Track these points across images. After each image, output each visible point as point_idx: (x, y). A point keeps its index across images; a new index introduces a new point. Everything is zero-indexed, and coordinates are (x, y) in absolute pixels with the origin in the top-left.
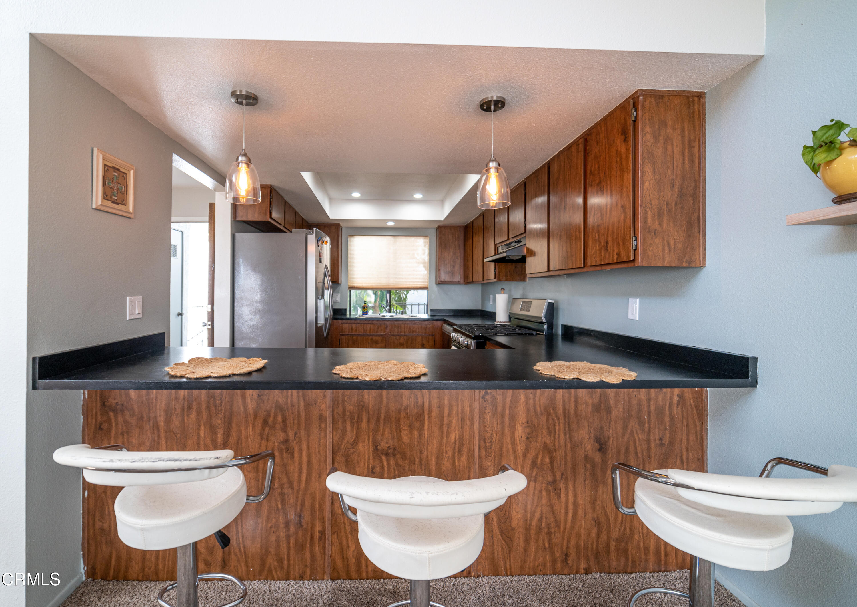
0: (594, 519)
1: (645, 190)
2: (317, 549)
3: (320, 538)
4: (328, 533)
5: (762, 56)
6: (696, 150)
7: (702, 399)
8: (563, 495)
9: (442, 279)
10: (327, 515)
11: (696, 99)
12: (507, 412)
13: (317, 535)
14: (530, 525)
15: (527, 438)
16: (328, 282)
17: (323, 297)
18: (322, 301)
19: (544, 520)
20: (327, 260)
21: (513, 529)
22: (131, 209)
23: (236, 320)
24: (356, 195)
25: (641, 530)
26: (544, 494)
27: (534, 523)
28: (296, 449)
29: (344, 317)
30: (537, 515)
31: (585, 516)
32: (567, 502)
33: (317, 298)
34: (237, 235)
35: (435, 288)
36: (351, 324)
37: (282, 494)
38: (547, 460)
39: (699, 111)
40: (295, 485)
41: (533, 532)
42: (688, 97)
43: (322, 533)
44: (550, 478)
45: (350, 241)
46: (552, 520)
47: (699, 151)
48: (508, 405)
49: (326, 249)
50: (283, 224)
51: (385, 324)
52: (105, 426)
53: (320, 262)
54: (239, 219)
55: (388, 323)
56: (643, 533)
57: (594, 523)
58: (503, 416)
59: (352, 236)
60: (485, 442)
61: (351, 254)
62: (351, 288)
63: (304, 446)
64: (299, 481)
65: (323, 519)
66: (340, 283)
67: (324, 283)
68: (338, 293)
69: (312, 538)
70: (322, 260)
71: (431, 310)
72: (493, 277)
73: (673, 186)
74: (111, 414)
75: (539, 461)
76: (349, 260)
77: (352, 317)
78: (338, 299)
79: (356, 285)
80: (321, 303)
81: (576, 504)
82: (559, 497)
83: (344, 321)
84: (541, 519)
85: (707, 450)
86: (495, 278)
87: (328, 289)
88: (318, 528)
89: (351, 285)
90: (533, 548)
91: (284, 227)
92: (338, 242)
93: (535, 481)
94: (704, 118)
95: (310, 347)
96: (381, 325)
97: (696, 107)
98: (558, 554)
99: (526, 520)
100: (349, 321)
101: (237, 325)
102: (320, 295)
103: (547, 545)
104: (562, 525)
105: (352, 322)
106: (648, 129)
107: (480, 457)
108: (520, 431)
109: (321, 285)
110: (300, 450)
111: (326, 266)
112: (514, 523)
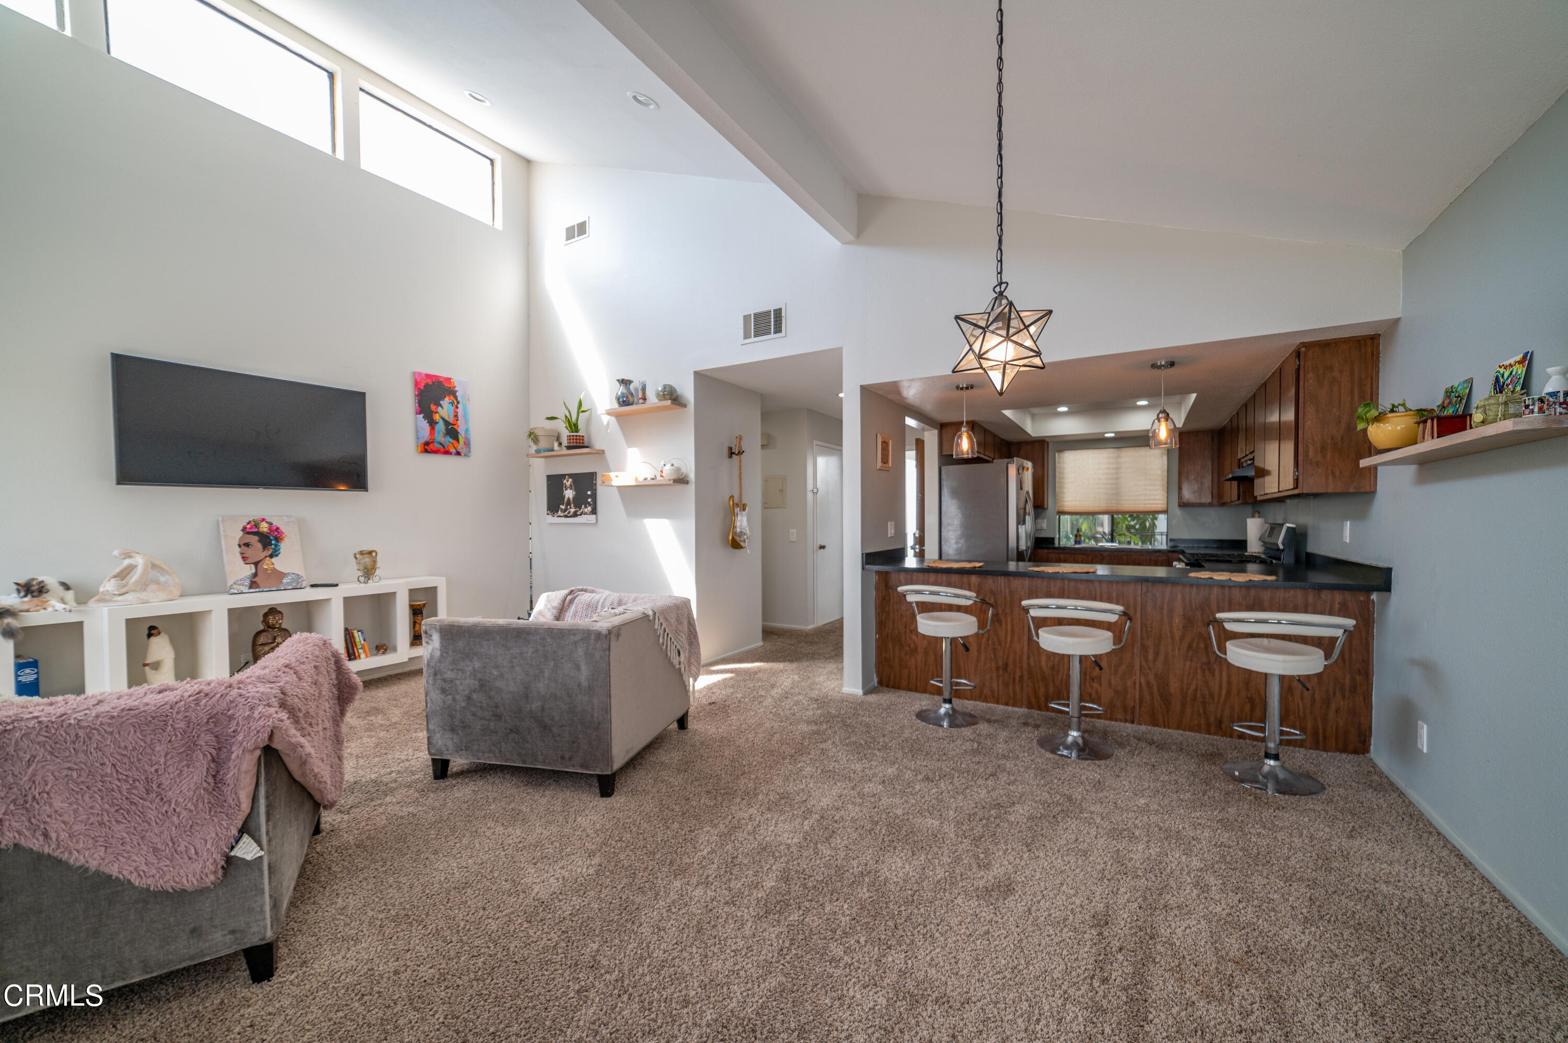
0: (1247, 697)
1: (1306, 428)
2: (1017, 688)
3: (1020, 681)
4: (1026, 677)
5: (1399, 319)
6: (1368, 388)
7: (1369, 609)
8: (1217, 673)
9: (1185, 500)
10: (1025, 665)
11: (1369, 342)
12: (1166, 606)
13: (1017, 678)
14: (1186, 693)
15: (1184, 627)
16: (1030, 508)
17: (1024, 523)
18: (1024, 526)
19: (1199, 692)
20: (1028, 486)
21: (1170, 694)
22: (890, 465)
23: (943, 543)
24: (1063, 409)
25: (1296, 711)
26: (1199, 671)
27: (1190, 692)
28: (1003, 620)
29: (1051, 546)
30: (1193, 687)
31: (1238, 693)
32: (1221, 681)
33: (1018, 523)
34: (943, 468)
35: (1177, 511)
36: (1059, 553)
37: (994, 649)
38: (1202, 646)
39: (1373, 352)
40: (1003, 643)
41: (1189, 699)
42: (1359, 341)
43: (1021, 677)
44: (1205, 660)
45: (1059, 458)
46: (1207, 693)
47: (1372, 388)
48: (1166, 601)
49: (1028, 476)
50: (983, 452)
51: (1101, 555)
52: (887, 598)
53: (1021, 489)
54: (945, 453)
55: (1105, 554)
56: (1299, 716)
57: (1247, 700)
58: (1162, 609)
59: (1061, 451)
60: (1146, 627)
61: (1060, 473)
62: (1061, 513)
63: (1009, 619)
64: (1006, 642)
65: (1022, 668)
66: (1046, 507)
67: (1025, 509)
68: (1044, 519)
69: (1014, 680)
70: (1023, 485)
71: (1171, 540)
72: (1236, 498)
73: (1340, 422)
74: (891, 591)
75: (1194, 645)
76: (1057, 480)
77: (1061, 546)
78: (1045, 526)
79: (1066, 509)
80: (1022, 529)
81: (1229, 683)
82: (1213, 675)
83: (1050, 551)
84: (1196, 690)
85: (1373, 653)
86: (1239, 499)
87: (1029, 514)
88: (1018, 674)
89: (1061, 509)
90: (1189, 712)
91: (984, 454)
92: (1043, 461)
93: (1191, 661)
94: (1378, 357)
95: (1012, 560)
96: (1096, 556)
97: (1369, 349)
98: (1212, 720)
99: (1182, 689)
100: (1056, 551)
101: (944, 548)
102: (1021, 521)
103: (1201, 711)
104: (1216, 697)
105: (1061, 551)
106: (1311, 375)
107: (1142, 638)
108: (1177, 620)
109: (1022, 511)
110: (1006, 621)
111: (1028, 493)
112: (1172, 690)
